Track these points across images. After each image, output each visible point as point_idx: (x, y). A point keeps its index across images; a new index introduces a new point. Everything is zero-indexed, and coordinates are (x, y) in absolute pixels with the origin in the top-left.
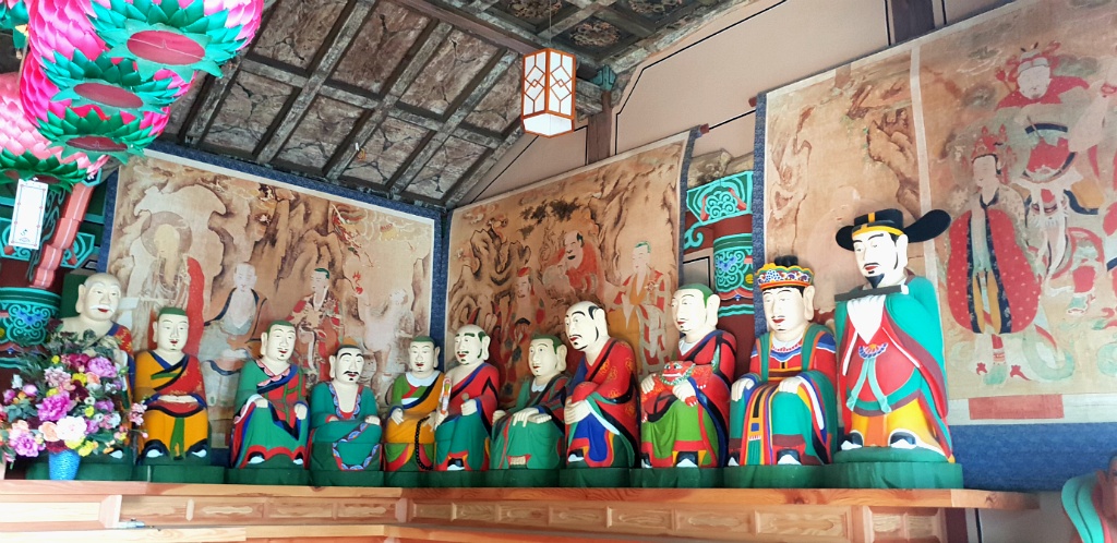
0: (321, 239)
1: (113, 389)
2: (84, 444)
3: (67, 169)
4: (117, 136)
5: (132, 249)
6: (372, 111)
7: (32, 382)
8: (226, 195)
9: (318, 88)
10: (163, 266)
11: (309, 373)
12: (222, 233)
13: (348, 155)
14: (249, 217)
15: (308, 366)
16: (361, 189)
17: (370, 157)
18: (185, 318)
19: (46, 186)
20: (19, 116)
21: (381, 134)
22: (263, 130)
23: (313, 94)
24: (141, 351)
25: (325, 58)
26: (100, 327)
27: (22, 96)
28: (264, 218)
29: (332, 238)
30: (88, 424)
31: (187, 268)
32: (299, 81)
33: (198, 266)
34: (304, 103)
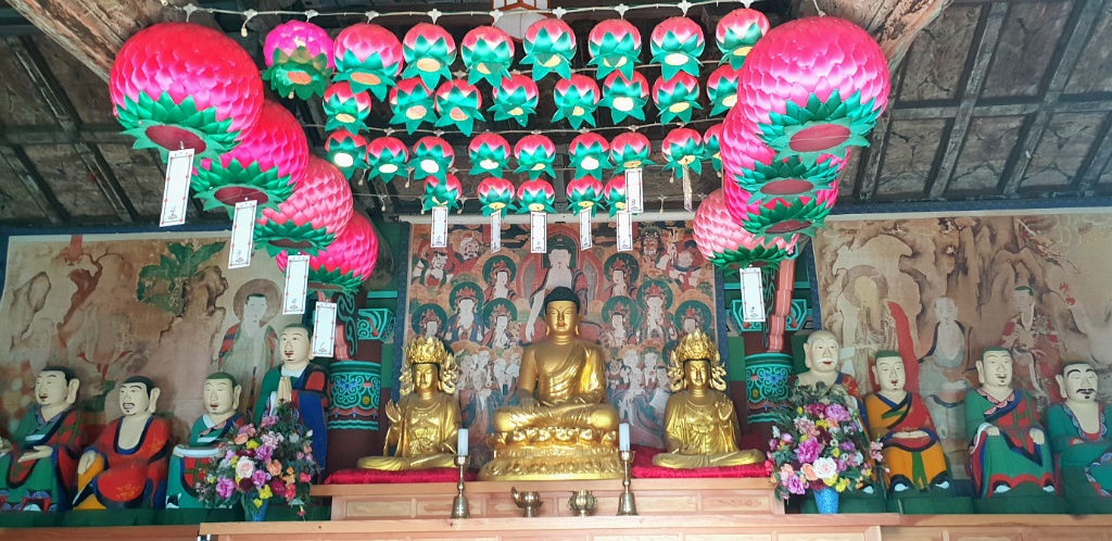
0: (1013, 257)
1: (850, 431)
2: (838, 481)
3: (771, 252)
4: (800, 217)
5: (838, 304)
6: (1035, 115)
7: (787, 432)
8: (909, 237)
9: (970, 112)
10: (868, 314)
11: (1037, 396)
12: (913, 273)
13: (1020, 166)
14: (935, 253)
15: (1034, 389)
16: (1045, 195)
17: (1047, 161)
18: (898, 359)
19: (759, 270)
20: (729, 222)
21: (1052, 134)
22: (928, 168)
23: (967, 119)
24: (867, 395)
25: (970, 81)
26: (829, 378)
27: (728, 206)
28: (950, 250)
29: (1025, 253)
30: (837, 463)
31: (889, 312)
32: (950, 112)
33: (900, 308)
34: (961, 130)
